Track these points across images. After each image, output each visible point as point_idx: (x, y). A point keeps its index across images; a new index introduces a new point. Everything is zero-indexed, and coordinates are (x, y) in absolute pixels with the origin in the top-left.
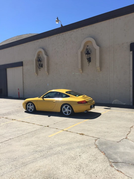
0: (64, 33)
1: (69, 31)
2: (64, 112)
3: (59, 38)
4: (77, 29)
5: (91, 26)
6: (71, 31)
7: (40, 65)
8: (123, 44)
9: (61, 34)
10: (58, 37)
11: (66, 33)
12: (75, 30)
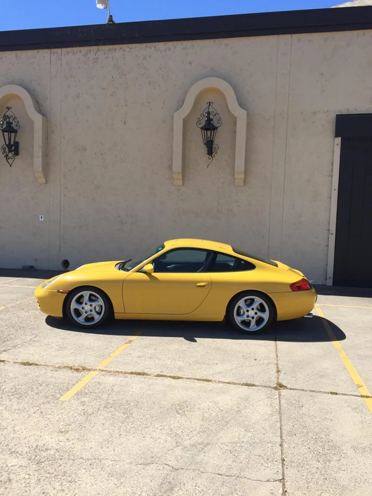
0: (117, 47)
1: (137, 45)
2: (238, 320)
3: (96, 61)
4: (170, 44)
5: (217, 41)
6: (145, 45)
7: (9, 146)
8: (315, 113)
9: (106, 48)
10: (92, 56)
11: (127, 49)
12: (161, 46)
